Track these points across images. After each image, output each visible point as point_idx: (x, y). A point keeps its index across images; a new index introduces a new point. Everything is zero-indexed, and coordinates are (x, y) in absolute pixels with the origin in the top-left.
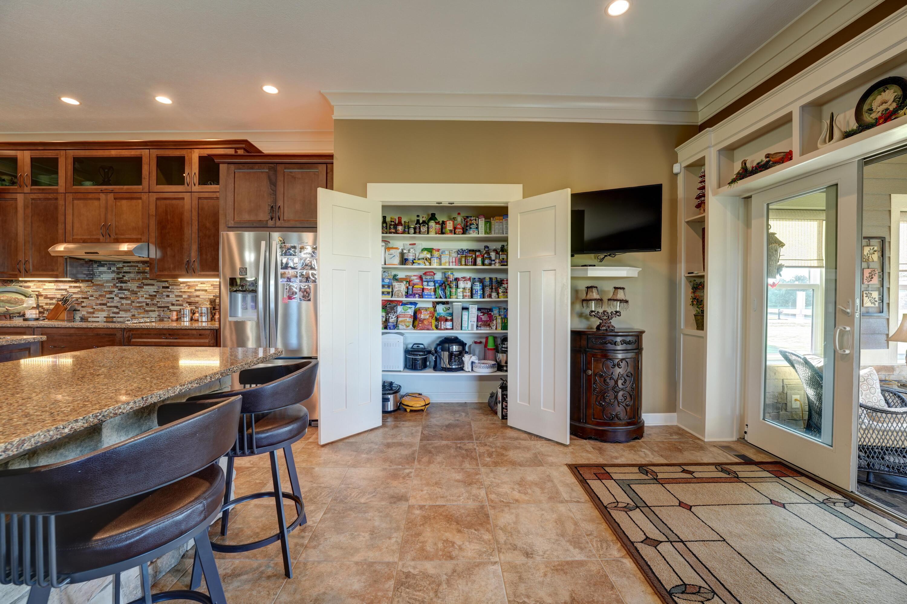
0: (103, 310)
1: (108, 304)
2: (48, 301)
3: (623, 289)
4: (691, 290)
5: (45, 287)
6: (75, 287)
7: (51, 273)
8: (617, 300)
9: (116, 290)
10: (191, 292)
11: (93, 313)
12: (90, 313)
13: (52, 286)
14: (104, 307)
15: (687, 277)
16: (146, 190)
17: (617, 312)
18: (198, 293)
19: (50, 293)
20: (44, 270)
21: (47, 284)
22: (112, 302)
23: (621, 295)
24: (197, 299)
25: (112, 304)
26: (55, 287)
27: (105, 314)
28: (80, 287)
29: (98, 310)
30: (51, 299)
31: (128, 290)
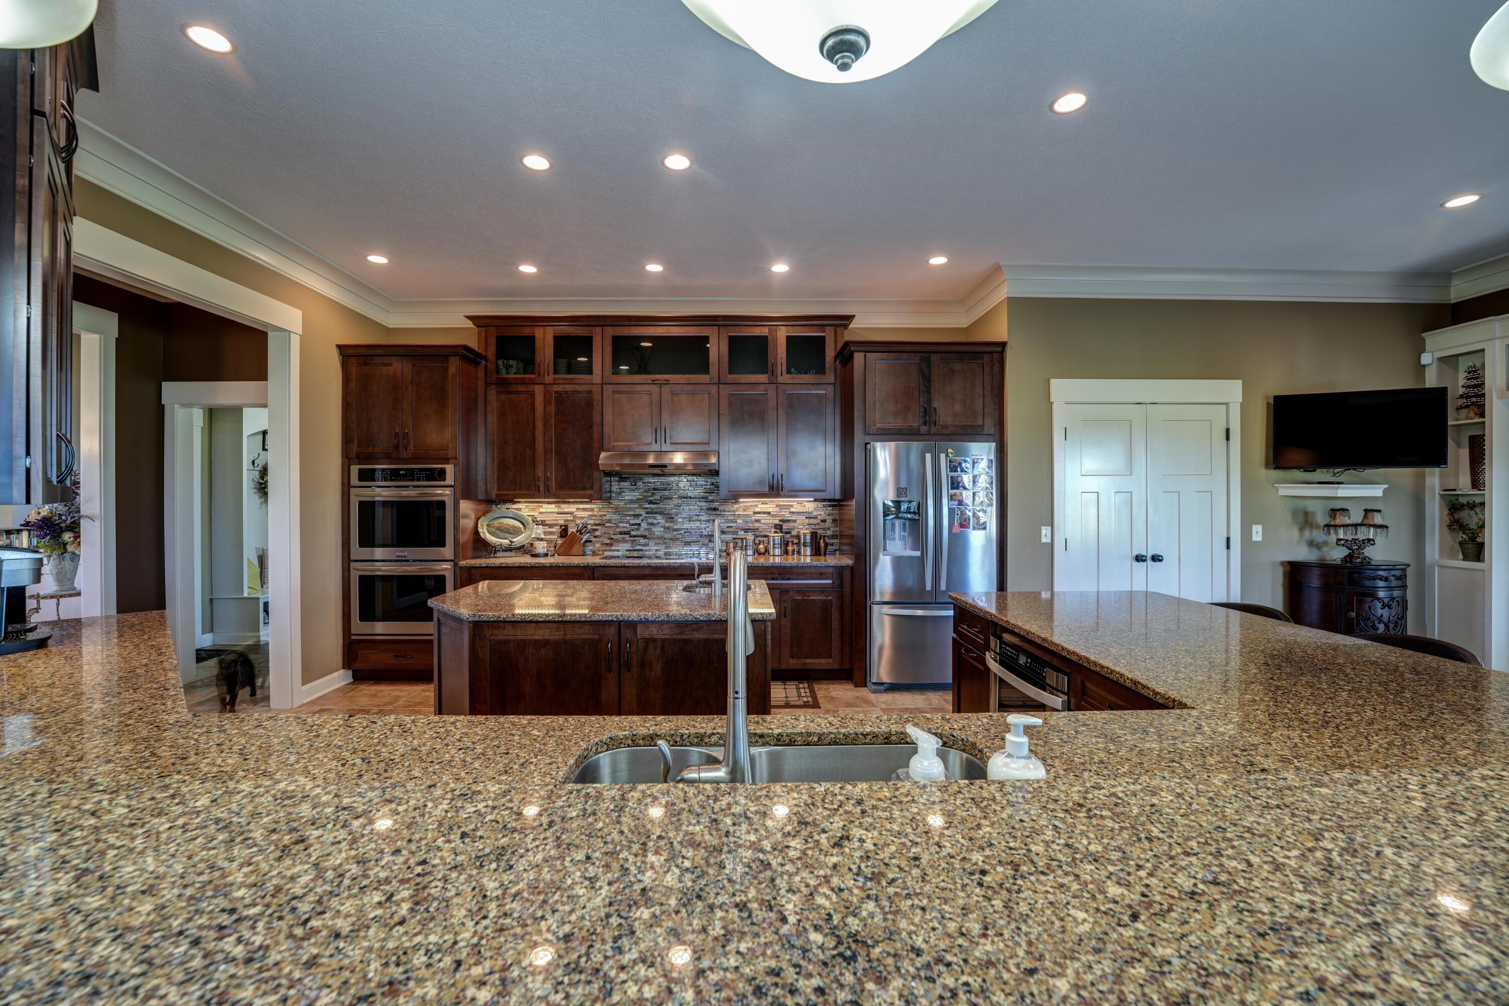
0: (624, 541)
1: (633, 533)
2: (547, 529)
3: (1379, 511)
4: (1446, 512)
5: (542, 510)
6: (584, 510)
7: (581, 492)
8: (1370, 525)
9: (643, 512)
10: (747, 516)
11: (611, 545)
12: (607, 544)
13: (552, 508)
14: (627, 537)
15: (1441, 495)
16: (716, 380)
17: (1369, 540)
18: (758, 517)
19: (549, 519)
20: (572, 488)
21: (545, 506)
22: (638, 529)
23: (1378, 519)
24: (757, 525)
25: (639, 533)
26: (556, 510)
27: (627, 546)
28: (592, 510)
29: (617, 541)
30: (551, 526)
31: (661, 513)
